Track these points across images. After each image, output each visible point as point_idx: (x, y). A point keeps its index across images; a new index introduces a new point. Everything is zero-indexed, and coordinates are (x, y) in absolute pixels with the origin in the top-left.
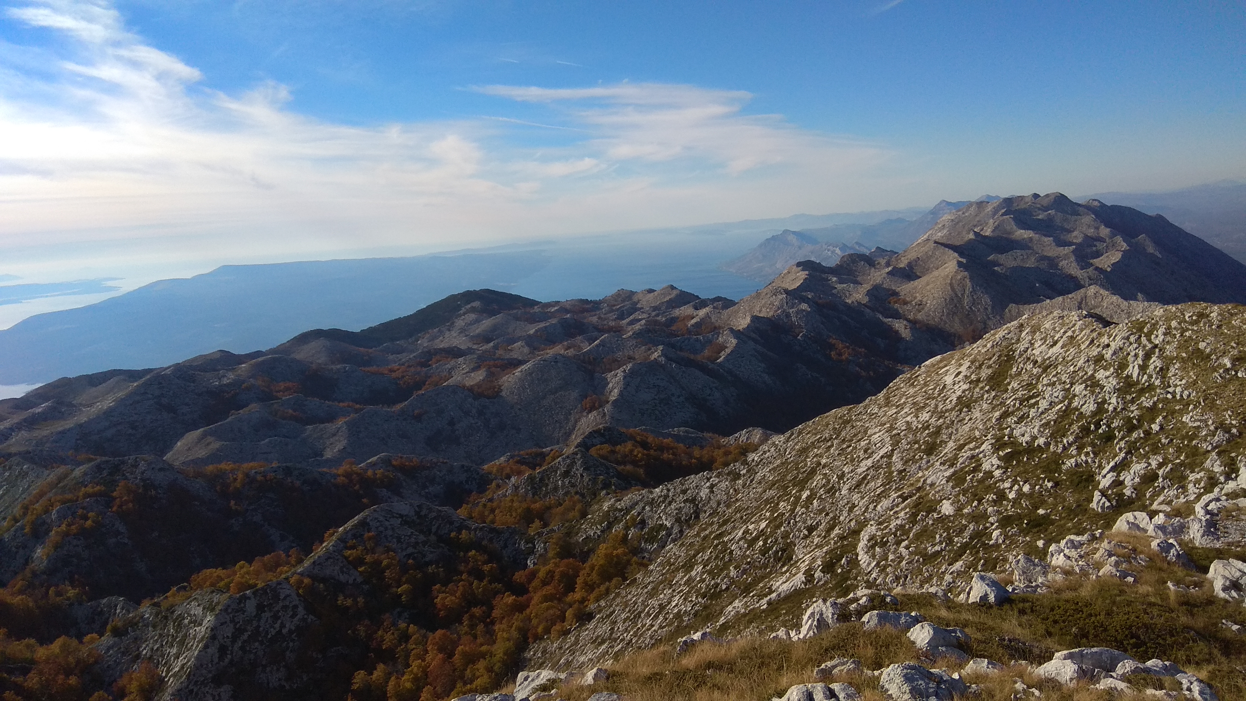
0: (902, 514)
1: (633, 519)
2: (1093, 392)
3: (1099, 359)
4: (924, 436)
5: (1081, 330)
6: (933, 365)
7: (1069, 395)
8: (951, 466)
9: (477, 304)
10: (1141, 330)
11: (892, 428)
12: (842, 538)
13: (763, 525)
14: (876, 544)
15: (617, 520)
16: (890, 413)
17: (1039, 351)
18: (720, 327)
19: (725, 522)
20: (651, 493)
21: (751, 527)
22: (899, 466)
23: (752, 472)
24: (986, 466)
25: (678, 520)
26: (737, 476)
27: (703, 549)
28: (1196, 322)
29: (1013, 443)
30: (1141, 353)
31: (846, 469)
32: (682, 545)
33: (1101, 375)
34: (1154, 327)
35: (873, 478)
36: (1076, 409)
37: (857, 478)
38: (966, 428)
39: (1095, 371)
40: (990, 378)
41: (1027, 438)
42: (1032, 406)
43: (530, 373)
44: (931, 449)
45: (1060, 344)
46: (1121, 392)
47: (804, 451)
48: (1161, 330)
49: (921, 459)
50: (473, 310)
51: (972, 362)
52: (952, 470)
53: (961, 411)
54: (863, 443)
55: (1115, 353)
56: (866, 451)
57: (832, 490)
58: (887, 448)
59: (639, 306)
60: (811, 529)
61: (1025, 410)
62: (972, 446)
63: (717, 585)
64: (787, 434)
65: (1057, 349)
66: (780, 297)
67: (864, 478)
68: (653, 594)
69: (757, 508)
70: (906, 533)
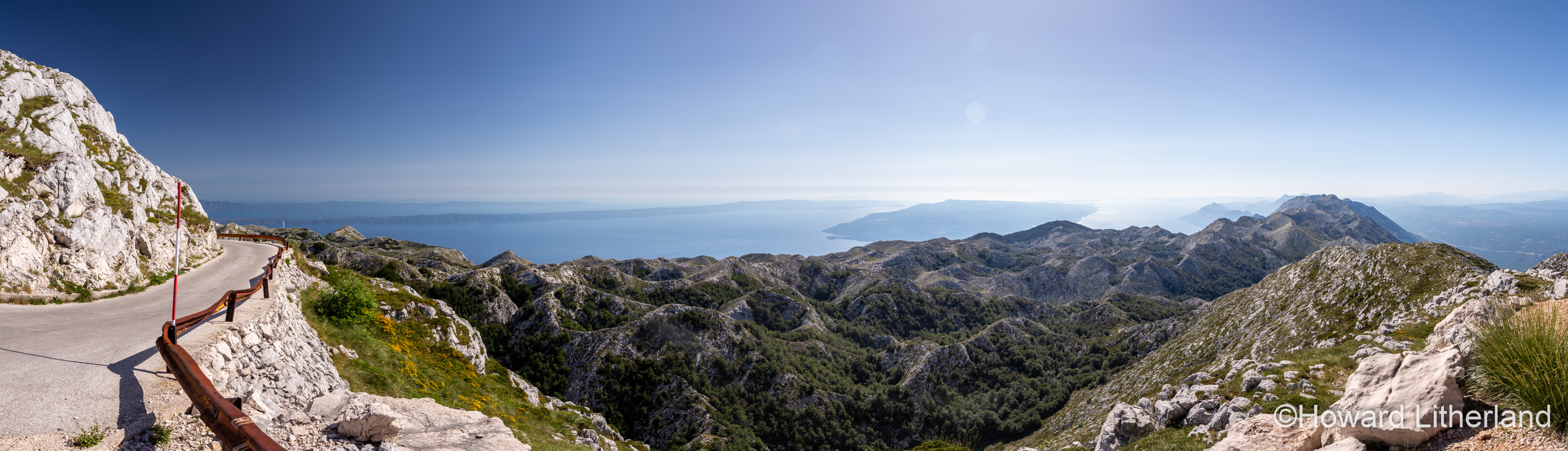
0: (1272, 337)
1: (1133, 338)
2: (1354, 280)
3: (1356, 266)
4: (1280, 302)
5: (1347, 254)
6: (1283, 270)
7: (1344, 282)
8: (1295, 315)
9: (1061, 227)
10: (1371, 254)
11: (1265, 299)
12: (1243, 348)
13: (1201, 343)
14: (1260, 350)
15: (1125, 338)
16: (1264, 292)
17: (1330, 263)
18: (1180, 248)
19: (1181, 342)
20: (1143, 326)
21: (1195, 344)
22: (1269, 315)
23: (1195, 319)
24: (1310, 314)
25: (1156, 341)
26: (1188, 321)
27: (1170, 353)
28: (1392, 251)
29: (1322, 304)
30: (1373, 264)
31: (1243, 318)
32: (1159, 351)
33: (1357, 273)
34: (1377, 252)
35: (1256, 321)
36: (1347, 288)
37: (1248, 322)
38: (1299, 298)
39: (1354, 272)
40: (1310, 276)
41: (1327, 301)
42: (1329, 287)
43: (1084, 263)
44: (1283, 308)
45: (1339, 260)
46: (1365, 280)
47: (1222, 309)
48: (1379, 254)
49: (1279, 312)
50: (1058, 230)
51: (1301, 268)
52: (1295, 316)
53: (1297, 290)
54: (1251, 306)
55: (1362, 263)
56: (1252, 309)
57: (1236, 328)
58: (1263, 308)
59: (1140, 235)
60: (1225, 345)
61: (1326, 289)
62: (1304, 305)
63: (1177, 370)
64: (1213, 301)
65: (1337, 262)
66: (1210, 235)
67: (1252, 322)
68: (1144, 372)
69: (1199, 335)
70: (1274, 345)
